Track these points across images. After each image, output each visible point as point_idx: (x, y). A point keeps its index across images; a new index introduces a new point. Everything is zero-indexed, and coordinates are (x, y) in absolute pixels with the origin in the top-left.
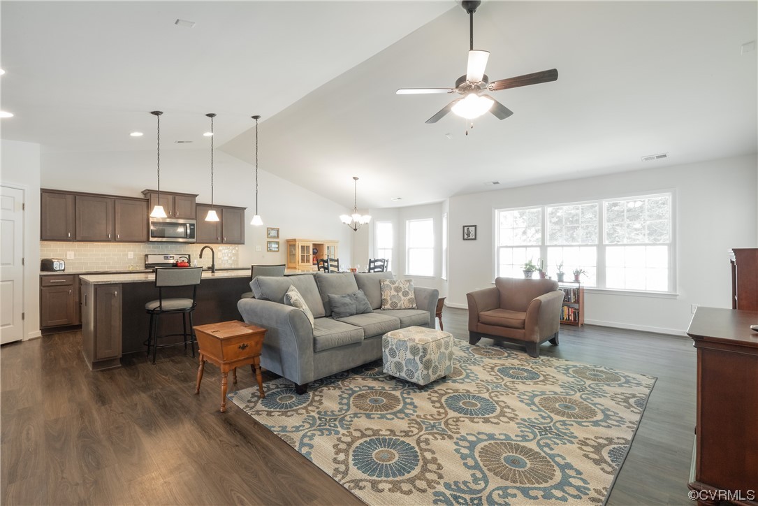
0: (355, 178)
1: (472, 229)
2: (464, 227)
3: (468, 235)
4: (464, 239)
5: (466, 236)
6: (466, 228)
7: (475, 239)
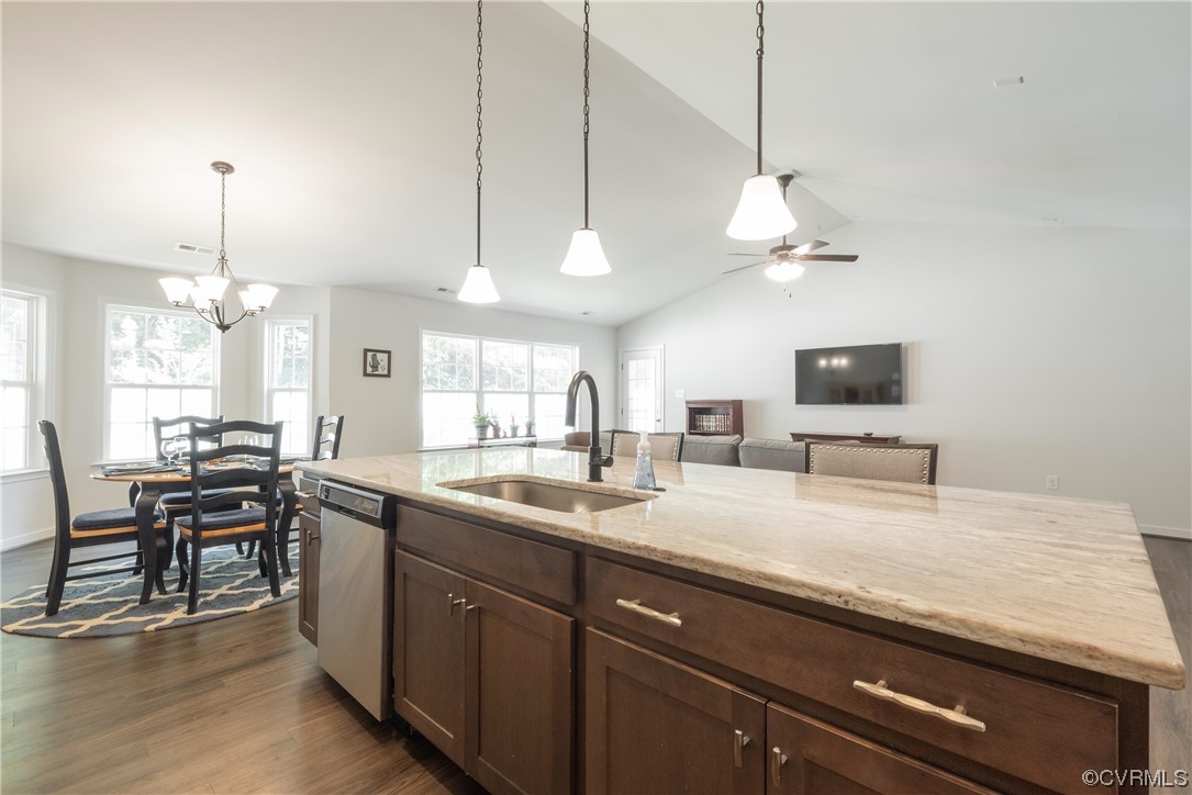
0: (224, 168)
1: (382, 358)
2: (366, 351)
3: (375, 367)
4: (366, 374)
5: (369, 370)
6: (370, 354)
7: (388, 375)
